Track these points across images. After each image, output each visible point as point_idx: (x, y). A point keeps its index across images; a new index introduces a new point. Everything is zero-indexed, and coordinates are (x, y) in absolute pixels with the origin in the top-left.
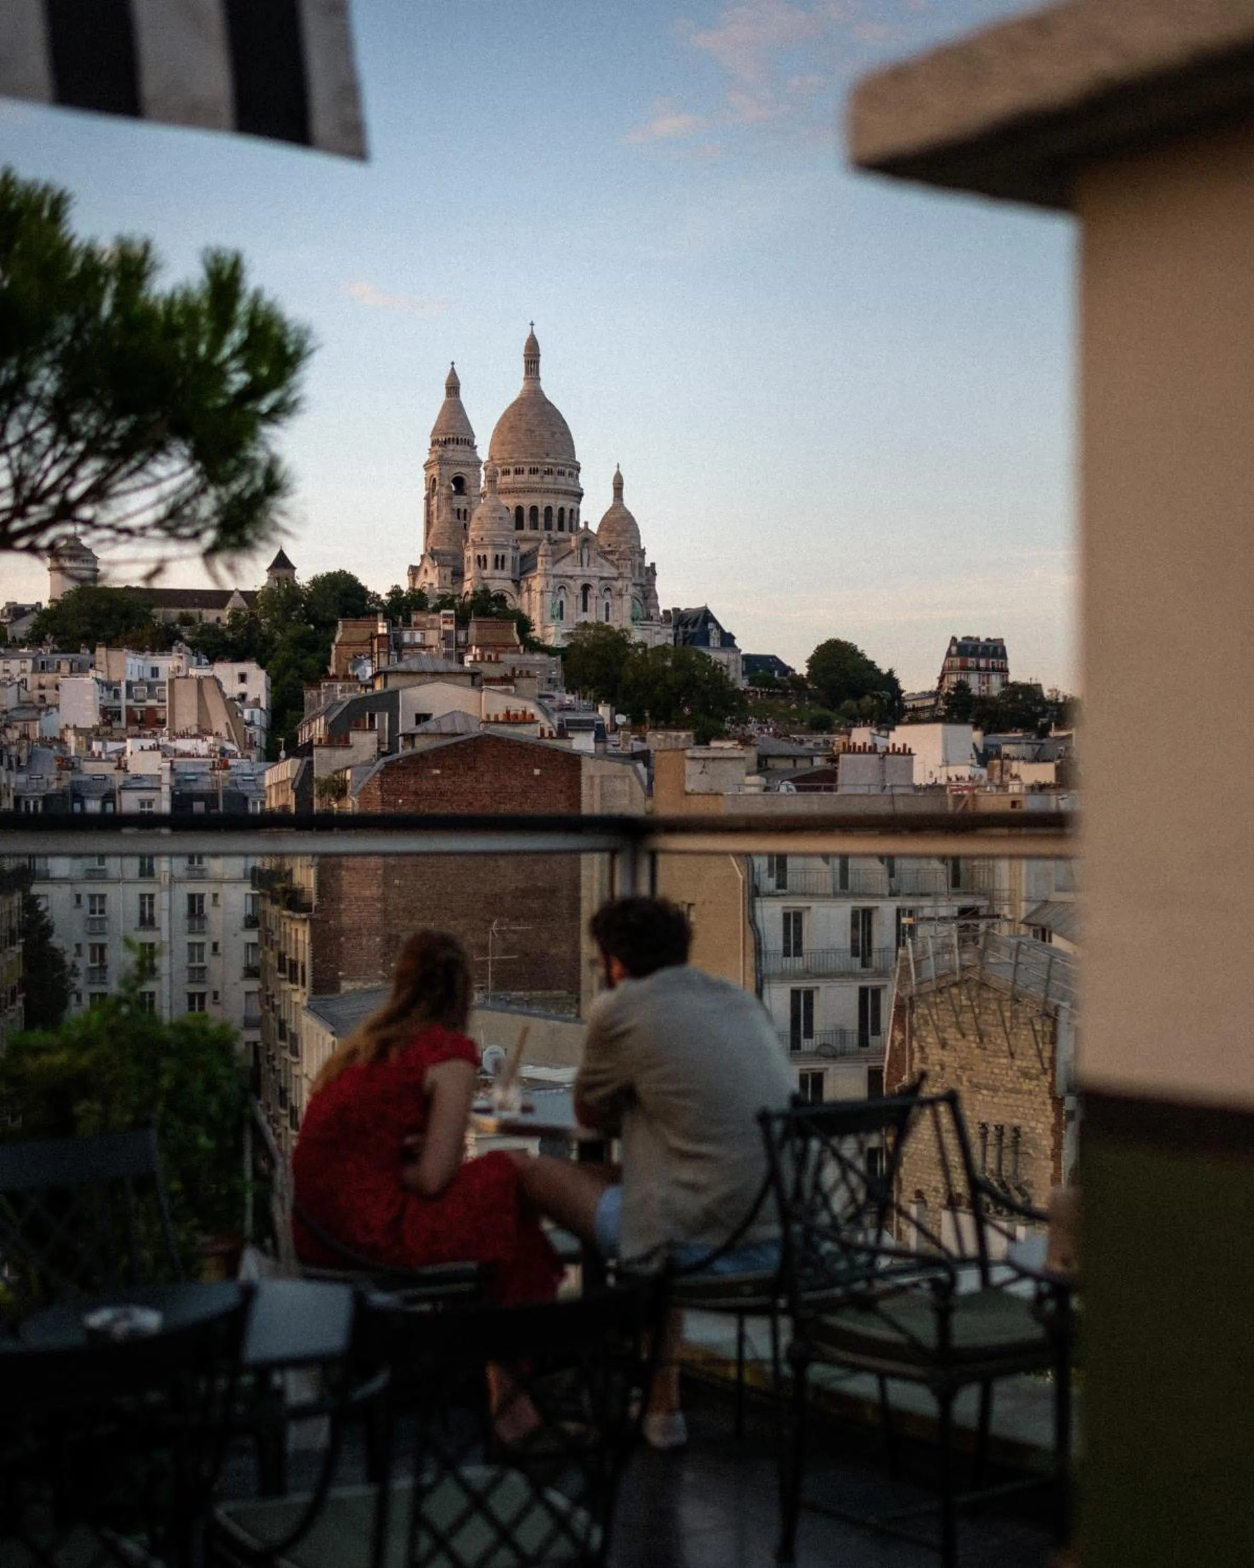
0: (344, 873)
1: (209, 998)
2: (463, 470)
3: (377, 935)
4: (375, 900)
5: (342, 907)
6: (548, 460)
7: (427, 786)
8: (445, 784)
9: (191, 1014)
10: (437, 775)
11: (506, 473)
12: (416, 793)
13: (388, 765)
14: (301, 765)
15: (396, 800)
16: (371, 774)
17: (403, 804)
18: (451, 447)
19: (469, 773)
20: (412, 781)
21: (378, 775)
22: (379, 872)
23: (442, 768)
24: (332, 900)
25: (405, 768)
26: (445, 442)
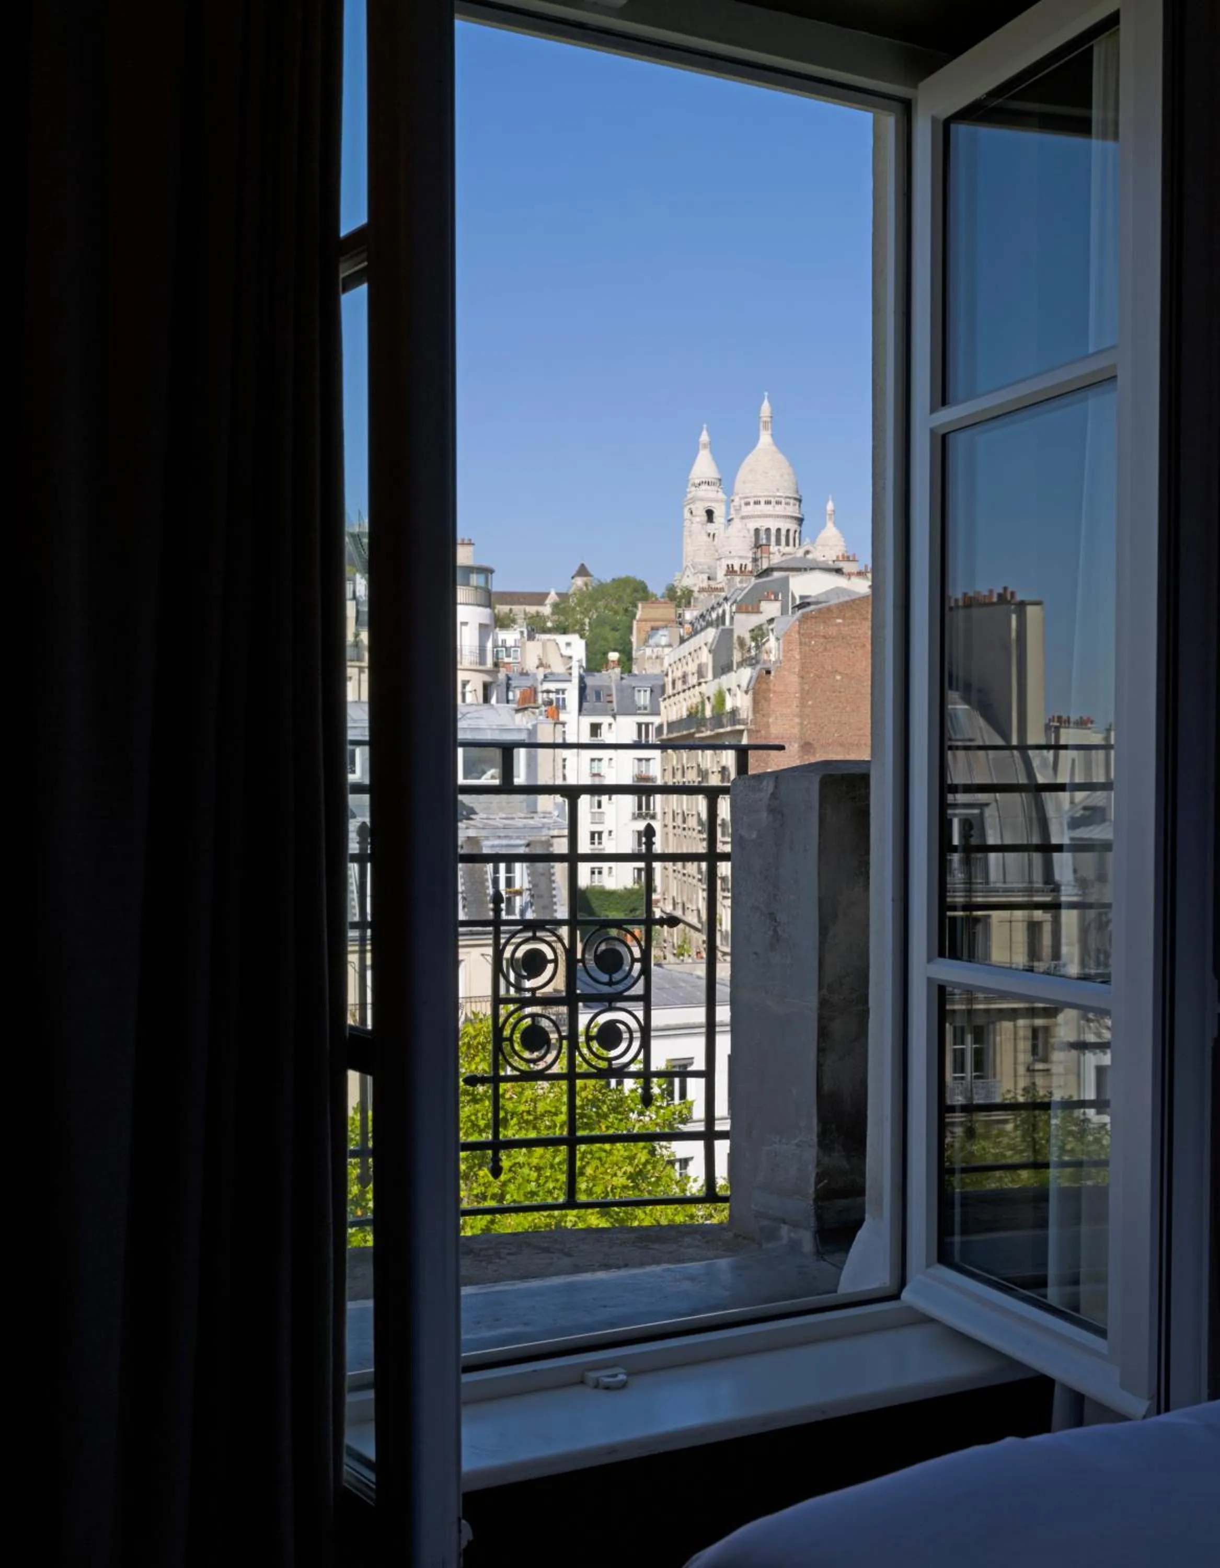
0: (771, 695)
1: (605, 836)
2: (713, 504)
3: (795, 742)
4: (794, 716)
5: (771, 720)
6: (778, 494)
7: (832, 631)
8: (845, 630)
9: (592, 847)
10: (839, 623)
11: (747, 504)
12: (825, 637)
13: (803, 615)
14: (716, 633)
15: (810, 642)
16: (791, 623)
17: (815, 645)
18: (703, 487)
19: (863, 622)
20: (822, 628)
21: (797, 623)
22: (797, 695)
23: (844, 618)
24: (763, 716)
25: (816, 617)
26: (700, 485)
